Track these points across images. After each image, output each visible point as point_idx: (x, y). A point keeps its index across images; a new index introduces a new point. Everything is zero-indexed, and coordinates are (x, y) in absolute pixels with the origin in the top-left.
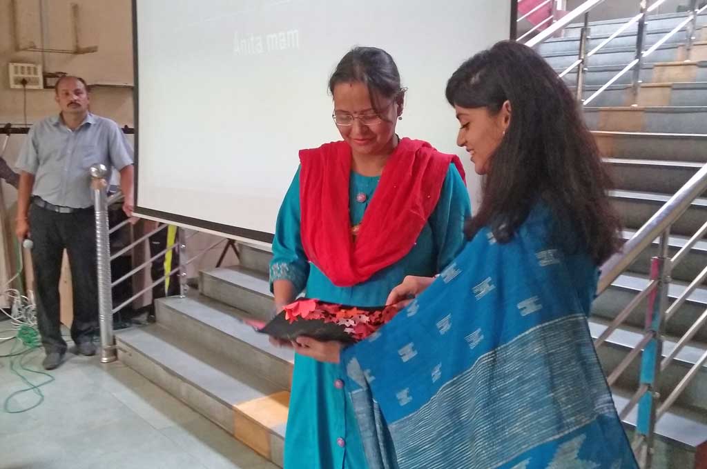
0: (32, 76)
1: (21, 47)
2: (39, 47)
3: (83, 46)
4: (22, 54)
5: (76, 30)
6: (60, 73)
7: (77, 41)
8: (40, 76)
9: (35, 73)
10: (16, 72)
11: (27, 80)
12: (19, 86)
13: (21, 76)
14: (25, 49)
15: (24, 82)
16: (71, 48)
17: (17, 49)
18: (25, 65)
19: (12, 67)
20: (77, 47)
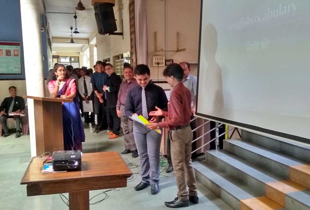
0: (161, 61)
1: (158, 50)
2: (164, 50)
3: (180, 48)
4: (158, 53)
5: (178, 42)
6: (171, 59)
7: (178, 47)
8: (164, 61)
9: (162, 60)
10: (156, 60)
11: (159, 63)
12: (156, 65)
13: (157, 61)
14: (159, 51)
15: (158, 64)
16: (176, 49)
17: (156, 51)
18: (159, 57)
19: (154, 58)
20: (178, 49)
